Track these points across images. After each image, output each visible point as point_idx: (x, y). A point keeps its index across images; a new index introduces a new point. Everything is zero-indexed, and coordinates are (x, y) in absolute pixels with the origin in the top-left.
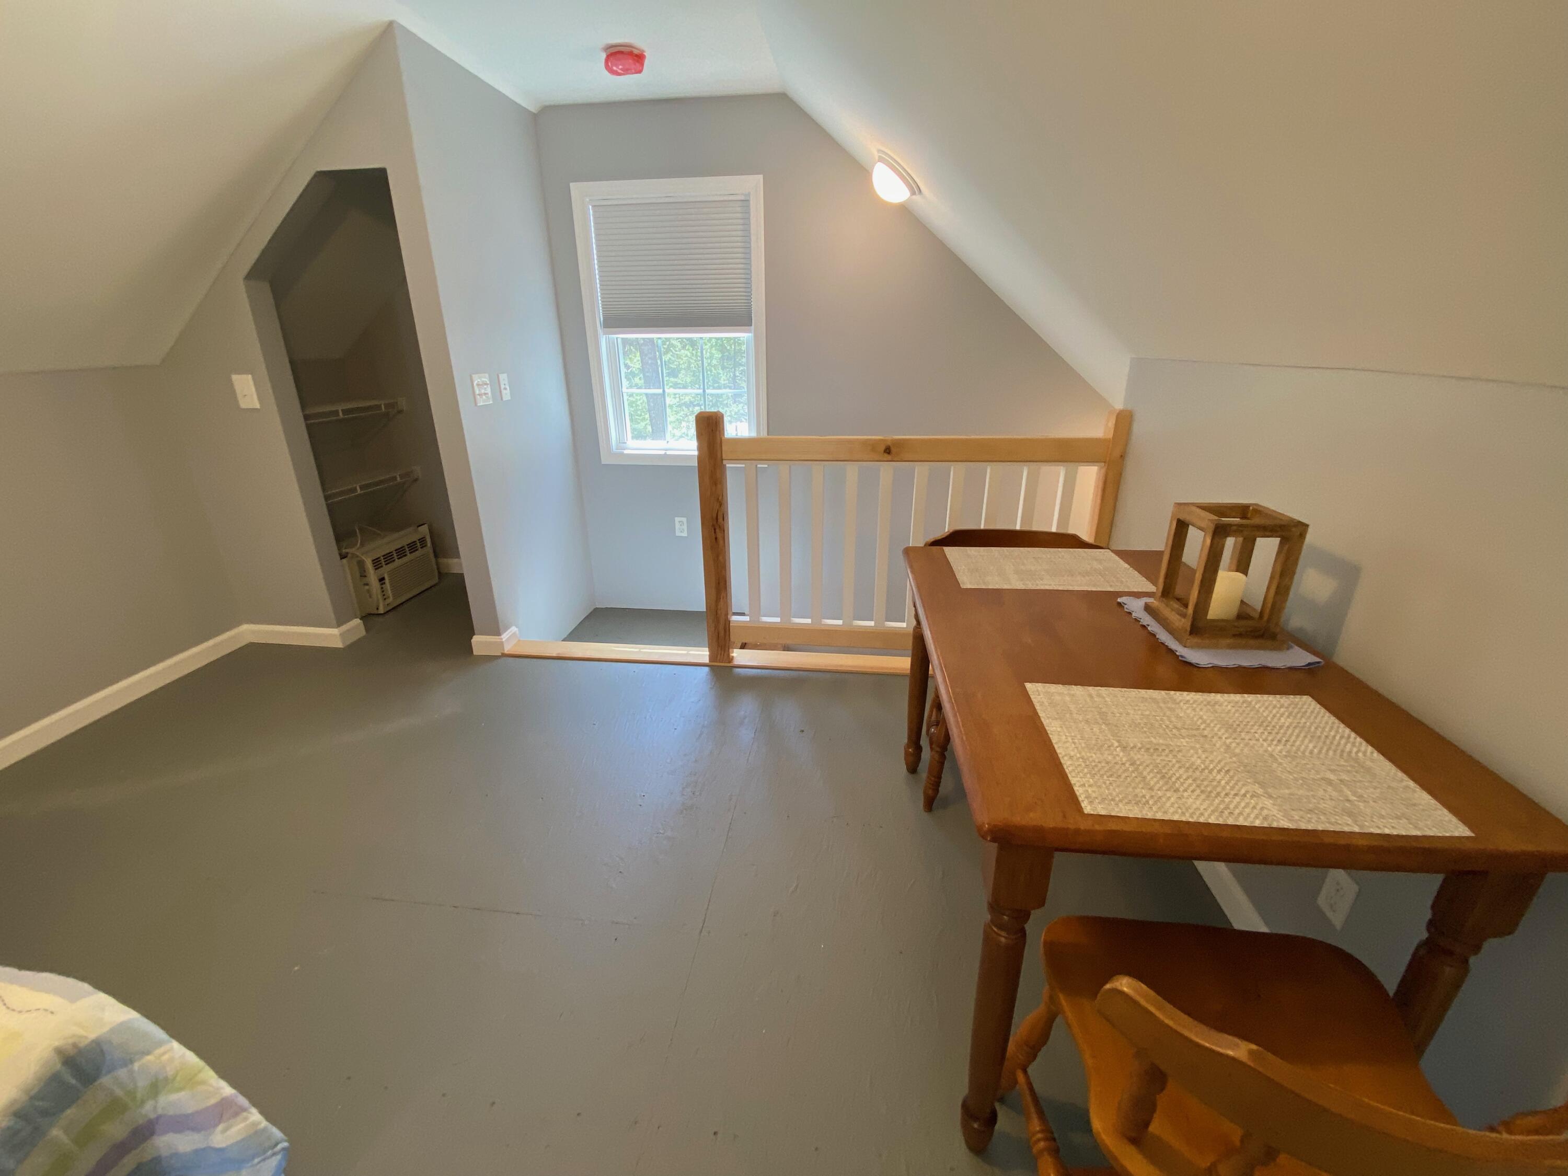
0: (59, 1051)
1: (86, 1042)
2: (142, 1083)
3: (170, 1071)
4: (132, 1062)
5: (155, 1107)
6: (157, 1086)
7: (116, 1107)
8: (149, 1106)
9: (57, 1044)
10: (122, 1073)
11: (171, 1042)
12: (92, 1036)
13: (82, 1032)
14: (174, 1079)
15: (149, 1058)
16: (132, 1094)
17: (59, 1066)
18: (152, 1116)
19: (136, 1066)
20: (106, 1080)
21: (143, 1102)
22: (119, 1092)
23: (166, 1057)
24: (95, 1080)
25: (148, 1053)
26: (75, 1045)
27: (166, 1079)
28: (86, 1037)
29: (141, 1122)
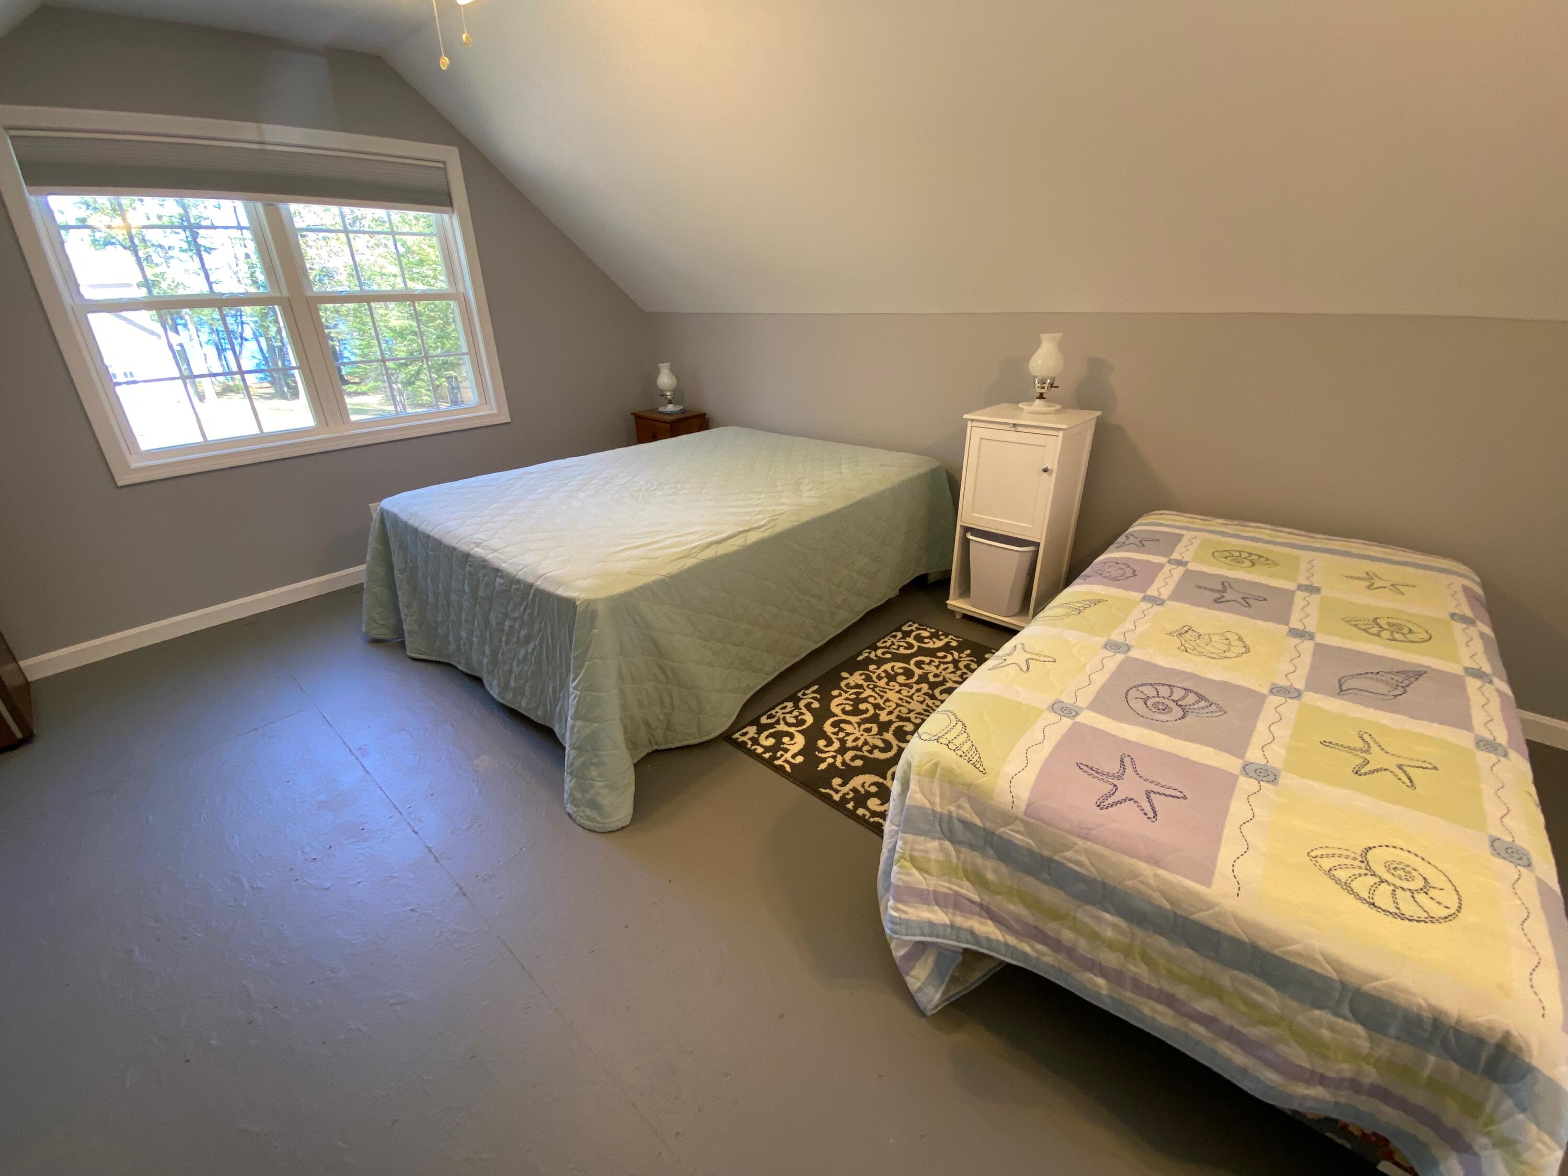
0: (1507, 1036)
1: (1527, 1060)
2: (1503, 1128)
3: (1527, 1156)
4: (1523, 1110)
5: (1484, 1148)
6: (1507, 1144)
7: (1473, 1108)
8: (1484, 1140)
9: (1514, 1032)
10: (1508, 1104)
11: (1561, 1146)
12: (1535, 1062)
13: (1535, 1052)
14: (1523, 1163)
15: (1533, 1128)
16: (1491, 1121)
17: (1493, 1041)
18: (1476, 1148)
19: (1521, 1117)
20: (1495, 1088)
21: (1488, 1134)
22: (1489, 1107)
23: (1539, 1145)
24: (1495, 1080)
25: (1538, 1124)
26: (1520, 1049)
27: (1517, 1155)
28: (1531, 1057)
29: (1466, 1138)
